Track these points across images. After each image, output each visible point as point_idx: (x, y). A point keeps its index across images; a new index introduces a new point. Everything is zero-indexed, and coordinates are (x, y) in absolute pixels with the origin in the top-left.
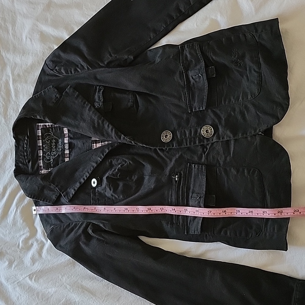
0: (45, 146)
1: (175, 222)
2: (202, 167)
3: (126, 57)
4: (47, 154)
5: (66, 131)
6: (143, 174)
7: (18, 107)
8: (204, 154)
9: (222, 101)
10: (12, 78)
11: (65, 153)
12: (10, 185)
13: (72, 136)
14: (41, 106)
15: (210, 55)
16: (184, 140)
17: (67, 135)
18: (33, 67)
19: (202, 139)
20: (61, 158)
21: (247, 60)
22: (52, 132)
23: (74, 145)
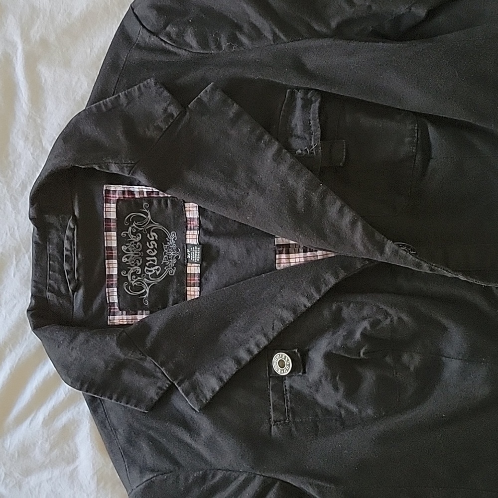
0: (128, 250)
3: (403, 9)
4: (131, 272)
5: (192, 211)
6: (440, 354)
10: (23, 49)
11: (188, 272)
13: (211, 227)
14: (120, 136)
17: (196, 223)
20: (174, 285)
22: (148, 212)
23: (218, 252)
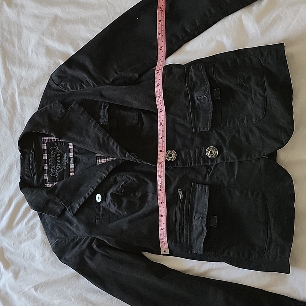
0: (51, 160)
1: (178, 240)
2: (205, 187)
3: (131, 75)
4: (52, 168)
5: (71, 146)
6: (147, 192)
7: (23, 121)
8: (209, 174)
9: (226, 123)
10: (18, 91)
11: (70, 167)
12: (16, 197)
13: (77, 151)
14: (47, 120)
15: (215, 77)
16: (188, 160)
17: (72, 150)
18: (38, 81)
19: (206, 159)
20: (66, 173)
21: (253, 84)
22: (57, 146)
23: (79, 159)
